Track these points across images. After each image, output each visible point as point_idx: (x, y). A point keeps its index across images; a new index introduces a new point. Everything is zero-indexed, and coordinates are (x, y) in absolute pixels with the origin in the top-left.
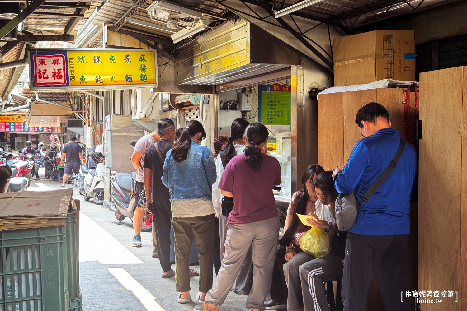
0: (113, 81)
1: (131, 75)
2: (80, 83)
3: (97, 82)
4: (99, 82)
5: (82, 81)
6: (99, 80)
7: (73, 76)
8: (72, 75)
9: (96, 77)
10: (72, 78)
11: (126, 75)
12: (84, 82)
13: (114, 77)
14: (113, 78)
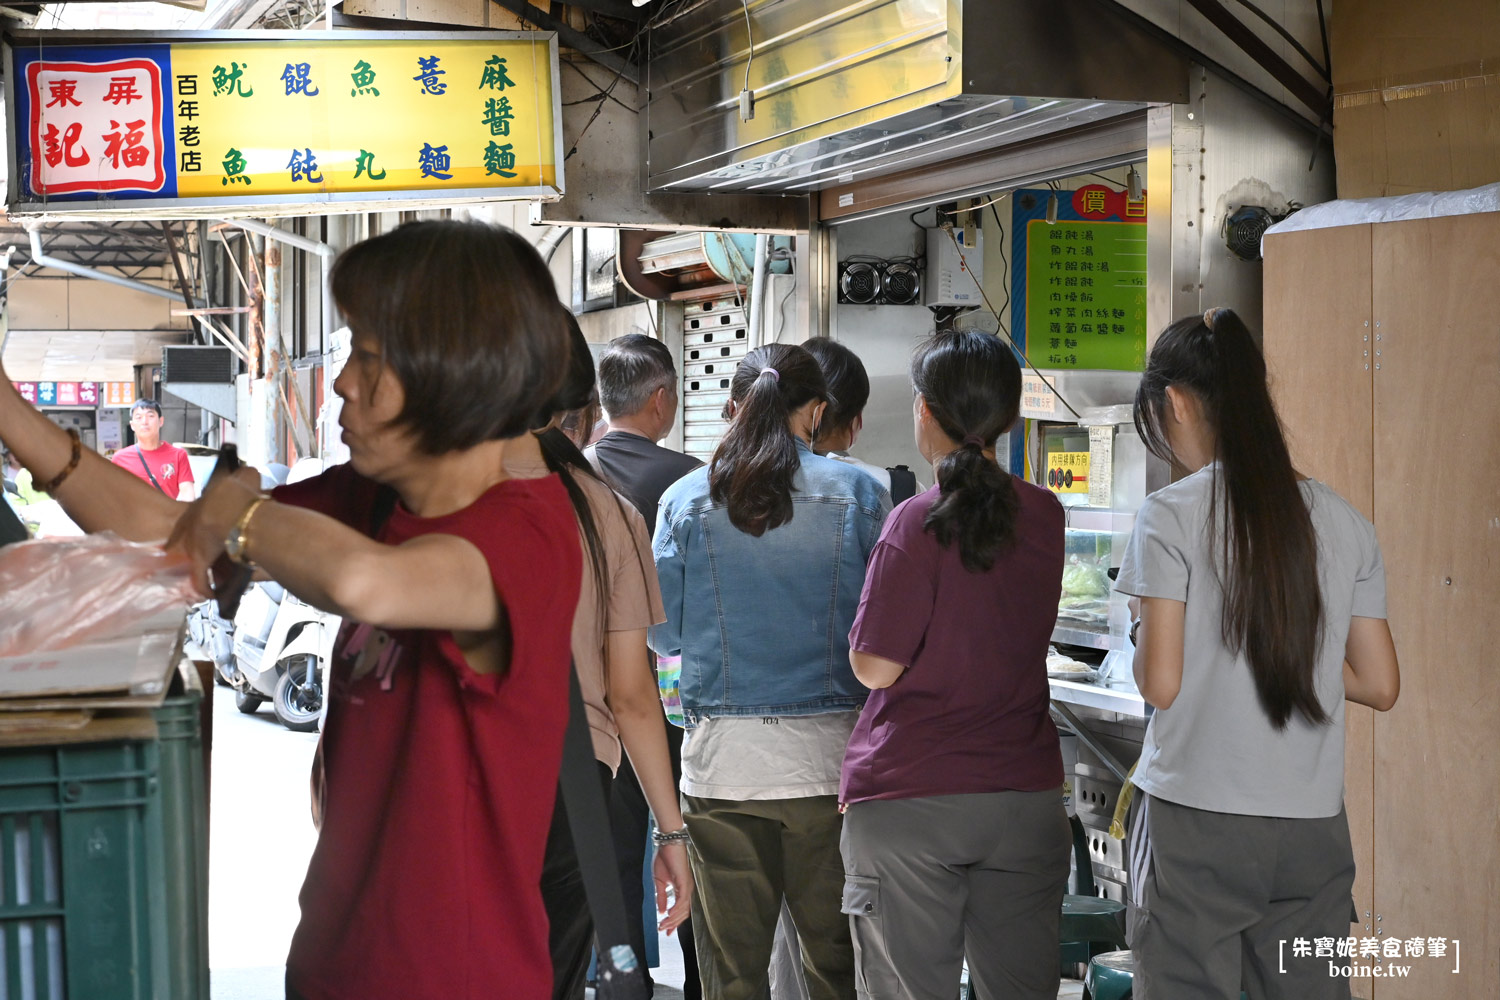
0: (365, 173)
1: (444, 148)
2: (225, 182)
3: (294, 179)
4: (305, 176)
5: (230, 174)
6: (305, 171)
7: (191, 154)
8: (188, 149)
9: (294, 158)
10: (187, 159)
11: (423, 147)
12: (239, 179)
13: (372, 156)
14: (367, 160)
